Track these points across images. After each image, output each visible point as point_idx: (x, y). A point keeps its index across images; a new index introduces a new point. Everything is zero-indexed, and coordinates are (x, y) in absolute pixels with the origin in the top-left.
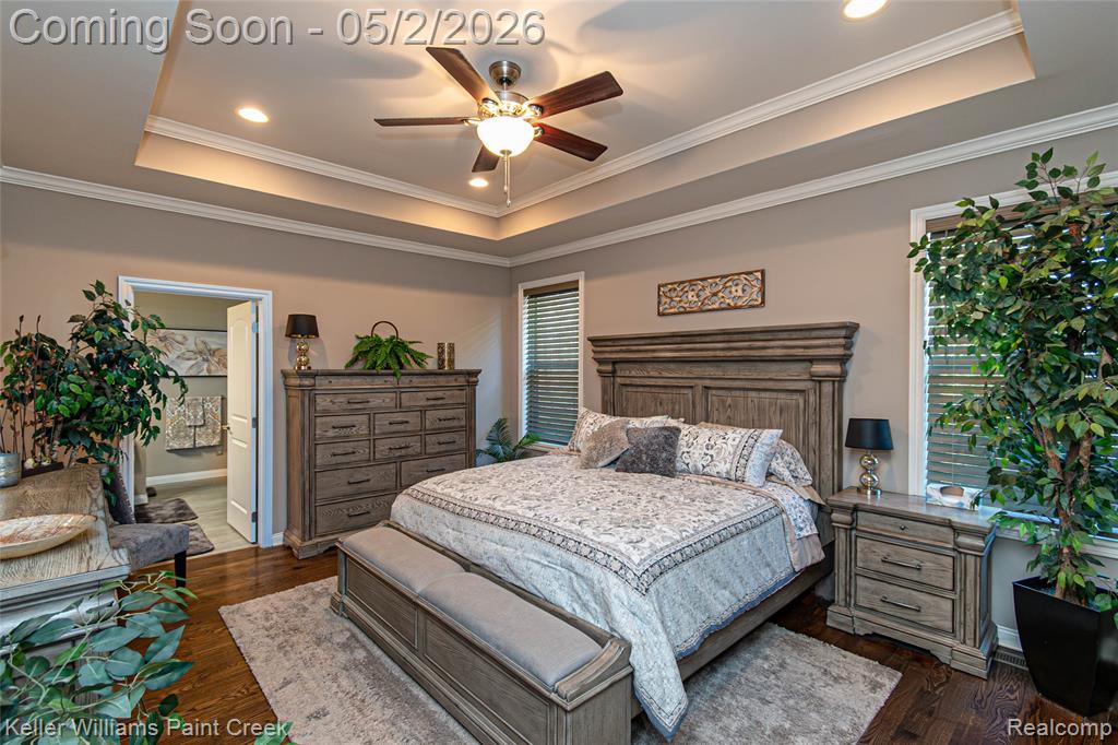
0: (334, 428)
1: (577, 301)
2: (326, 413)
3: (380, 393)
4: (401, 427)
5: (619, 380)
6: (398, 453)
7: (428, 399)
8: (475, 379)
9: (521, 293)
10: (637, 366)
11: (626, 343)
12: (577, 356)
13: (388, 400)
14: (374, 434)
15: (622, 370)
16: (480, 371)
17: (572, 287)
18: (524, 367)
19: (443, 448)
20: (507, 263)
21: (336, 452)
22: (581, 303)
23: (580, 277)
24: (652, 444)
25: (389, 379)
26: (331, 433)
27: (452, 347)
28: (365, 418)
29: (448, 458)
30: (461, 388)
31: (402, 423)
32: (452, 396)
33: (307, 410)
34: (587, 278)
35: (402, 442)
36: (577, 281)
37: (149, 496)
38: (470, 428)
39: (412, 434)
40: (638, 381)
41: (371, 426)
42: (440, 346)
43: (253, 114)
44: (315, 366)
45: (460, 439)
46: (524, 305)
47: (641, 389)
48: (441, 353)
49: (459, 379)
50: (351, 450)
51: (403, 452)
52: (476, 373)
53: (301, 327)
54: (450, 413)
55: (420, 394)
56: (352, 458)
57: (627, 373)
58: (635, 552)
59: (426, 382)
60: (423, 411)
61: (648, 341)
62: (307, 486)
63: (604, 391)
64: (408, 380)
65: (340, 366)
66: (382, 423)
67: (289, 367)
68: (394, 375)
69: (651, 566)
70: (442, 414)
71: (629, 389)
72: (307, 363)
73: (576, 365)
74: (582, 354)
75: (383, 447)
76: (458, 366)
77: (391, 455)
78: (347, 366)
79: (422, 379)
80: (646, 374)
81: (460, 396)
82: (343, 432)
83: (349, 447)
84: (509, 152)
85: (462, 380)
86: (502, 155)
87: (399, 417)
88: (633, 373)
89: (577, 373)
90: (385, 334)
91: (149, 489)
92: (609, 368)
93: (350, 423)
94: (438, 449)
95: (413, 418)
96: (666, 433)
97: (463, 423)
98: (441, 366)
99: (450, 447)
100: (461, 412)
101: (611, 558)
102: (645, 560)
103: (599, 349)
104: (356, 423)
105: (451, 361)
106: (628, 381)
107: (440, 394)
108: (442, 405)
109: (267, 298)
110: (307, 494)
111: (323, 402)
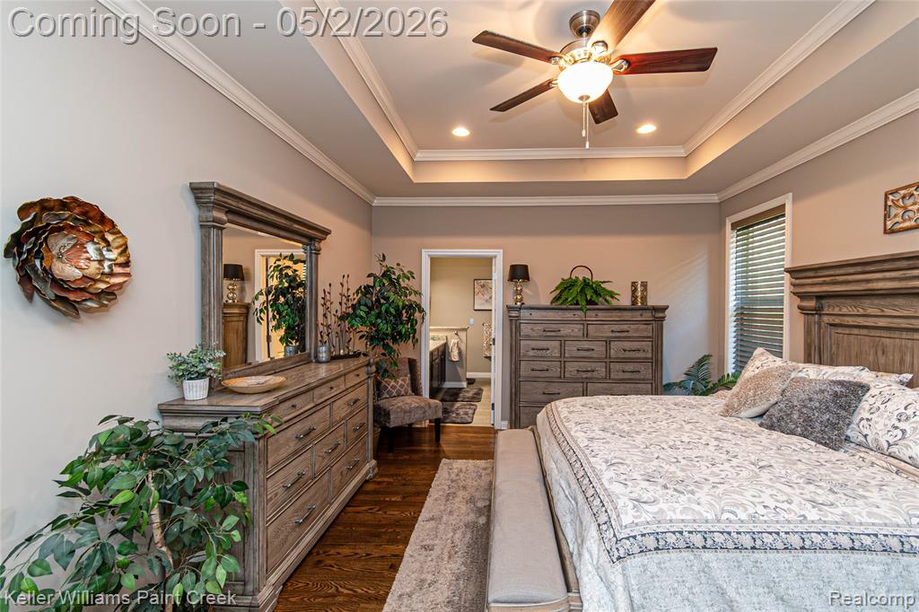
0: (533, 349)
1: (783, 228)
2: (528, 338)
3: (570, 324)
4: (585, 354)
5: (826, 319)
6: (584, 375)
7: (612, 331)
8: (661, 315)
9: (728, 227)
10: (849, 301)
11: (831, 272)
12: (782, 291)
13: (576, 330)
14: (564, 357)
15: (831, 308)
16: (667, 308)
17: (779, 212)
18: (732, 303)
19: (627, 376)
20: (715, 198)
21: (535, 367)
22: (788, 231)
23: (788, 200)
24: (811, 400)
25: (576, 312)
26: (531, 353)
27: (644, 285)
28: (557, 343)
29: (632, 386)
30: (647, 323)
31: (588, 350)
32: (637, 330)
33: (514, 335)
34: (795, 200)
35: (589, 366)
36: (783, 206)
37: (469, 384)
38: (657, 361)
39: (599, 360)
40: (850, 321)
41: (562, 352)
42: (634, 284)
43: (461, 132)
44: (528, 303)
45: (646, 371)
46: (732, 238)
47: (856, 331)
48: (634, 291)
49: (644, 314)
50: (546, 368)
51: (589, 375)
52: (664, 309)
53: (519, 274)
54: (635, 345)
55: (606, 326)
56: (547, 374)
57: (836, 311)
58: (631, 512)
59: (611, 317)
60: (608, 342)
61: (859, 269)
62: (513, 390)
63: (808, 332)
64: (594, 315)
65: (546, 302)
66: (571, 349)
67: (512, 303)
68: (581, 309)
69: (643, 535)
70: (627, 345)
71: (840, 330)
72: (521, 300)
73: (781, 301)
74: (785, 288)
75: (572, 368)
76: (651, 303)
77: (578, 376)
78: (552, 303)
79: (609, 314)
80: (861, 312)
81: (647, 330)
82: (540, 353)
83: (544, 365)
84: (588, 97)
85: (648, 315)
86: (581, 102)
87: (586, 345)
88: (845, 311)
89: (782, 310)
90: (581, 275)
91: (468, 379)
92: (811, 304)
93: (545, 347)
94: (621, 376)
95: (599, 349)
96: (838, 389)
97: (649, 355)
98: (634, 303)
99: (635, 376)
100: (647, 345)
101: (604, 509)
102: (637, 524)
103: (798, 281)
104: (549, 347)
105: (644, 298)
106: (837, 321)
107: (625, 327)
108: (624, 337)
109: (499, 253)
110: (514, 396)
111: (525, 329)
